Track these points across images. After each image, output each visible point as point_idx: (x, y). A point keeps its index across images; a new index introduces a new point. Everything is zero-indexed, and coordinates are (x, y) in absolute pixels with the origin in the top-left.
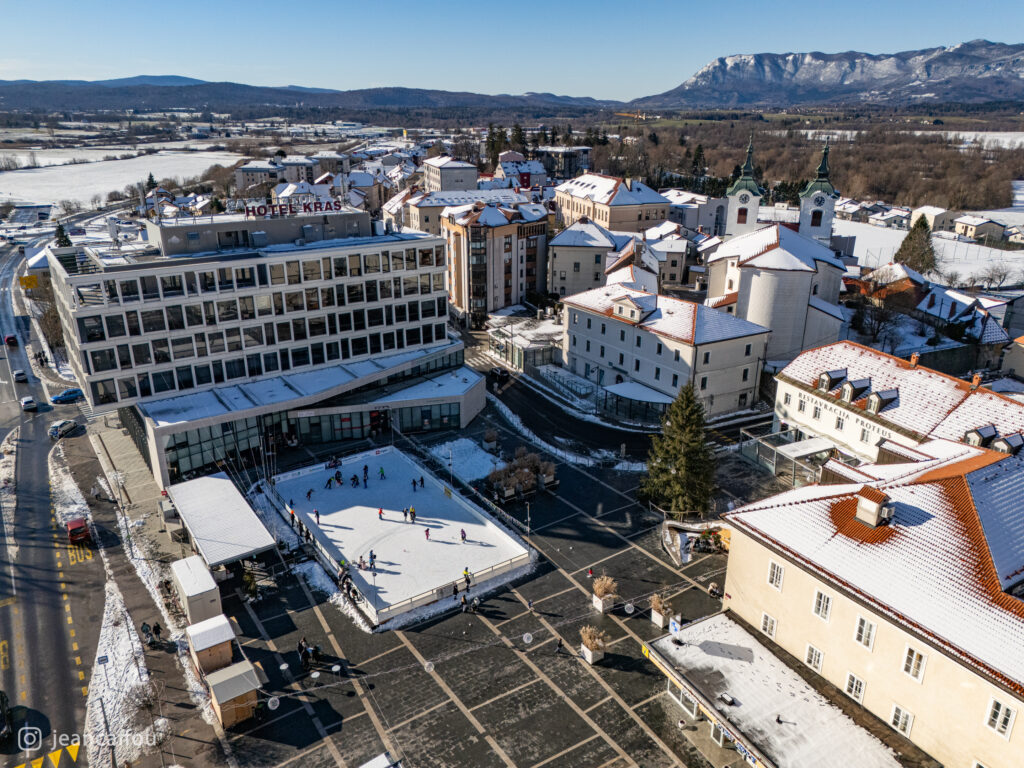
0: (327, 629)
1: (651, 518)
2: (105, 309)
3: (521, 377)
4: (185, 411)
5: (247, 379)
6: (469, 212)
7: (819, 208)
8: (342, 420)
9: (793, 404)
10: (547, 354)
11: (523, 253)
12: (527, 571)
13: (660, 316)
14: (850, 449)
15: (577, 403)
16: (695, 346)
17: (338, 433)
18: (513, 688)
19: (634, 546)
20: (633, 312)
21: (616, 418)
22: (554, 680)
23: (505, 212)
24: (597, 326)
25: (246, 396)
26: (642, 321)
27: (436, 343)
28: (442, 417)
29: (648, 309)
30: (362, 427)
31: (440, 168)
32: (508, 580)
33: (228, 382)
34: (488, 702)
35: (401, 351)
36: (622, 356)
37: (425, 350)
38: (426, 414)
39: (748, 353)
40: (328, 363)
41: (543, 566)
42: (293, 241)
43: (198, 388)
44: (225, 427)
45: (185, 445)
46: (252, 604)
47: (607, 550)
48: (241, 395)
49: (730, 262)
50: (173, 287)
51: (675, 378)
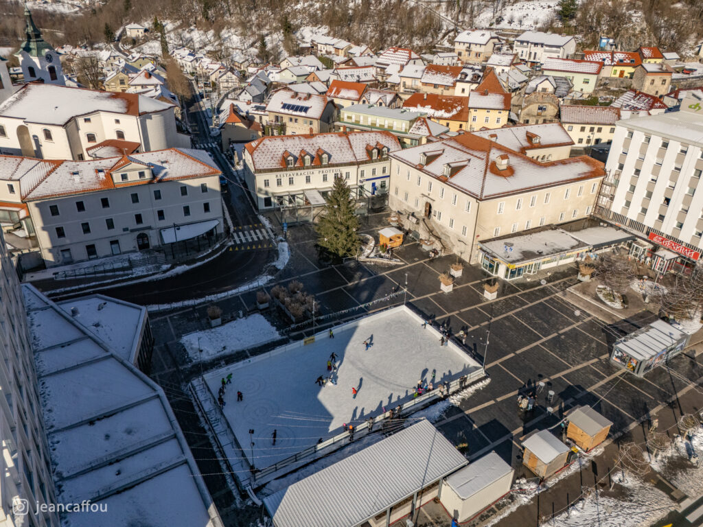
0: (492, 402)
1: (352, 264)
7: (50, 64)
9: (270, 185)
19: (384, 274)
20: (140, 174)
24: (93, 204)
26: (154, 175)
36: (139, 217)
51: (207, 207)
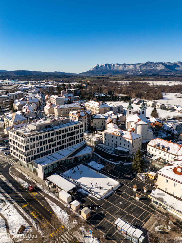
0: (92, 201)
1: (134, 174)
2: (30, 144)
3: (95, 147)
4: (44, 162)
5: (52, 154)
6: (77, 113)
7: (143, 111)
8: (70, 160)
9: (150, 149)
10: (99, 142)
11: (88, 120)
12: (119, 186)
13: (124, 135)
14: (162, 157)
15: (109, 151)
16: (133, 140)
17: (69, 162)
18: (128, 206)
19: (134, 179)
20: (119, 134)
21: (118, 154)
22: (134, 203)
23: (84, 113)
24: (111, 136)
25: (54, 157)
26: (121, 135)
27: (82, 142)
28: (87, 157)
29: (122, 133)
30: (73, 161)
31: (56, 98)
32: (117, 188)
33: (49, 155)
34: (126, 208)
35: (76, 144)
36: (117, 142)
37: (80, 144)
38: (84, 157)
39: (140, 140)
40: (65, 149)
41: (122, 185)
42: (57, 126)
43: (44, 157)
44: (52, 165)
45: (46, 169)
46: (75, 198)
47: (130, 180)
48: (52, 157)
49: (131, 122)
50: (41, 138)
51: (129, 146)
